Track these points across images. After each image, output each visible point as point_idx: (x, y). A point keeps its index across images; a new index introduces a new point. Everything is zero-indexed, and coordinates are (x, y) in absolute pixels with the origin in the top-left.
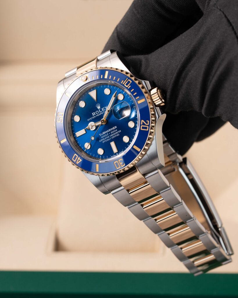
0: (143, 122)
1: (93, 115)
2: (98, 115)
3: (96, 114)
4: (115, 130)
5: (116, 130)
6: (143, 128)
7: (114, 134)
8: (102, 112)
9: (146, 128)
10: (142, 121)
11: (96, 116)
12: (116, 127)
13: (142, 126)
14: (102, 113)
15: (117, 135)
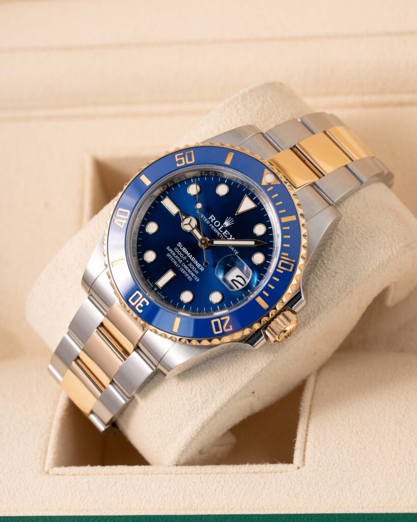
0: (226, 320)
1: (209, 218)
2: (213, 227)
3: (213, 224)
4: (198, 269)
5: (197, 272)
6: (216, 323)
7: (189, 271)
8: (222, 233)
9: (217, 329)
10: (228, 318)
11: (209, 224)
12: (202, 269)
13: (218, 320)
14: (219, 233)
15: (189, 277)
